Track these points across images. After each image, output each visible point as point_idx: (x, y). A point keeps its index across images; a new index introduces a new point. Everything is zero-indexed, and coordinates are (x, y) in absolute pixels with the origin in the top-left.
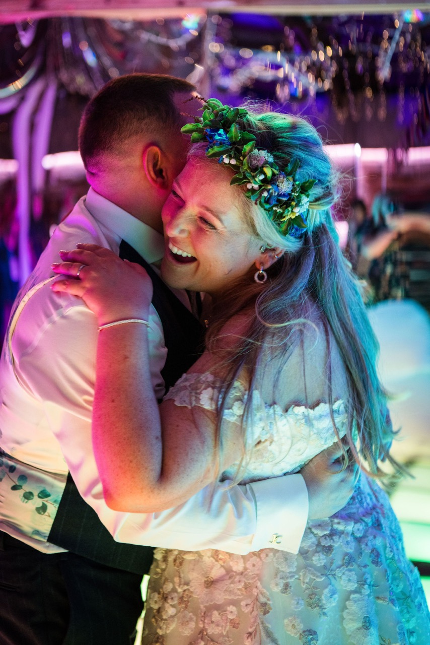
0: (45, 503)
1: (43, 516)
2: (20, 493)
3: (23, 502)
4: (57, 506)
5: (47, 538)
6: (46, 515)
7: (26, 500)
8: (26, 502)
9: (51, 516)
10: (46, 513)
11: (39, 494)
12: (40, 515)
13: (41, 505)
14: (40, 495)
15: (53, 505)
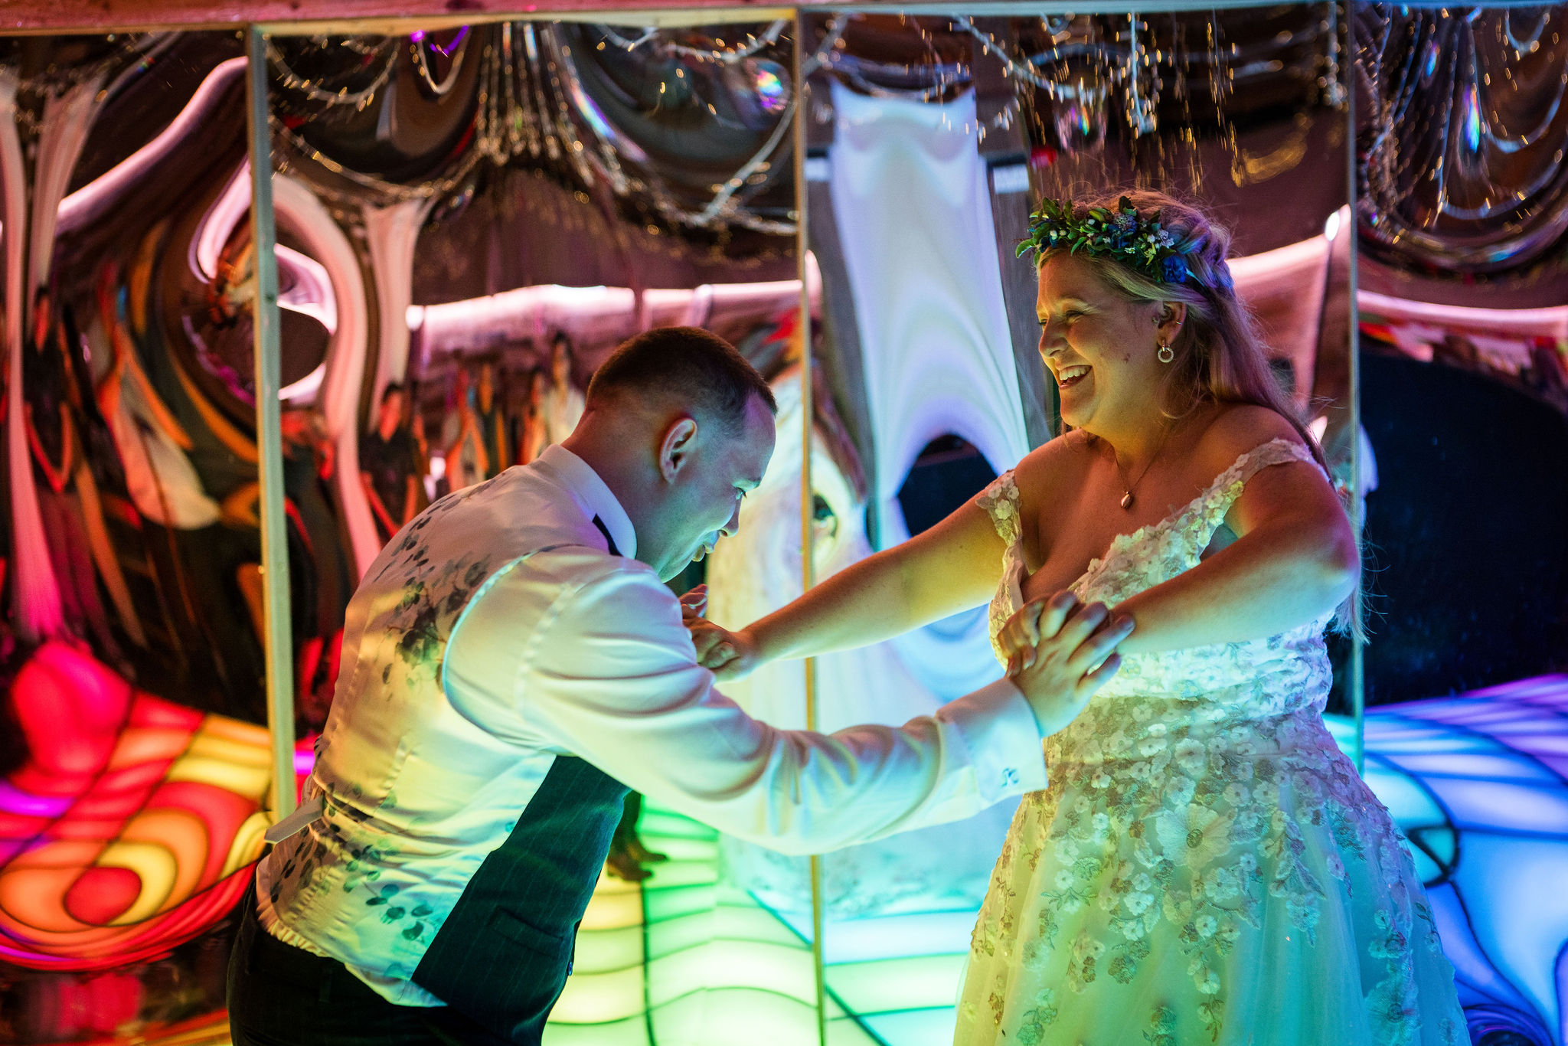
0: (422, 922)
1: (414, 942)
2: (383, 909)
3: (384, 922)
4: (440, 926)
5: (411, 975)
6: (418, 941)
7: (390, 920)
8: (390, 922)
9: (426, 940)
10: (419, 938)
11: (416, 909)
12: (408, 941)
13: (414, 925)
14: (416, 912)
15: (434, 925)
